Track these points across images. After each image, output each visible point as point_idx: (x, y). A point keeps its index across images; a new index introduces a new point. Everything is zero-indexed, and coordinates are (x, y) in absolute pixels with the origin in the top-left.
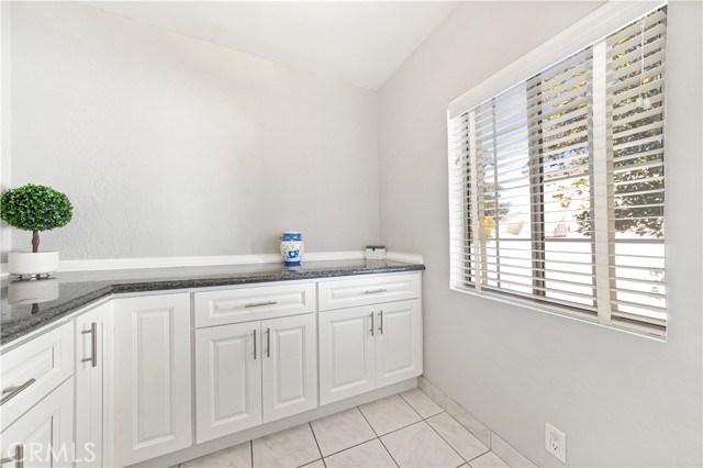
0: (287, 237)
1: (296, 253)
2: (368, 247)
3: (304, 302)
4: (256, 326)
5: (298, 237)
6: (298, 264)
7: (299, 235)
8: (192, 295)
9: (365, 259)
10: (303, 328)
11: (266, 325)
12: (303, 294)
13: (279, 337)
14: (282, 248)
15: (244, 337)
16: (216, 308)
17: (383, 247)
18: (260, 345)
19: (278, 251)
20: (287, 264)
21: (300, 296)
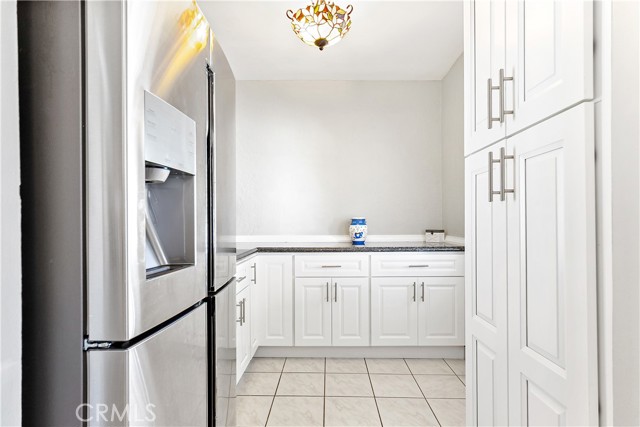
0: (355, 222)
1: (361, 234)
2: (427, 231)
3: (360, 268)
4: (329, 280)
5: (363, 222)
6: (362, 243)
7: (364, 220)
8: (293, 257)
9: (425, 242)
10: (359, 287)
11: (335, 280)
12: (360, 263)
13: (343, 291)
14: (350, 230)
15: (322, 286)
16: (306, 266)
17: (442, 231)
18: (331, 294)
19: (348, 233)
20: (354, 243)
21: (357, 264)
